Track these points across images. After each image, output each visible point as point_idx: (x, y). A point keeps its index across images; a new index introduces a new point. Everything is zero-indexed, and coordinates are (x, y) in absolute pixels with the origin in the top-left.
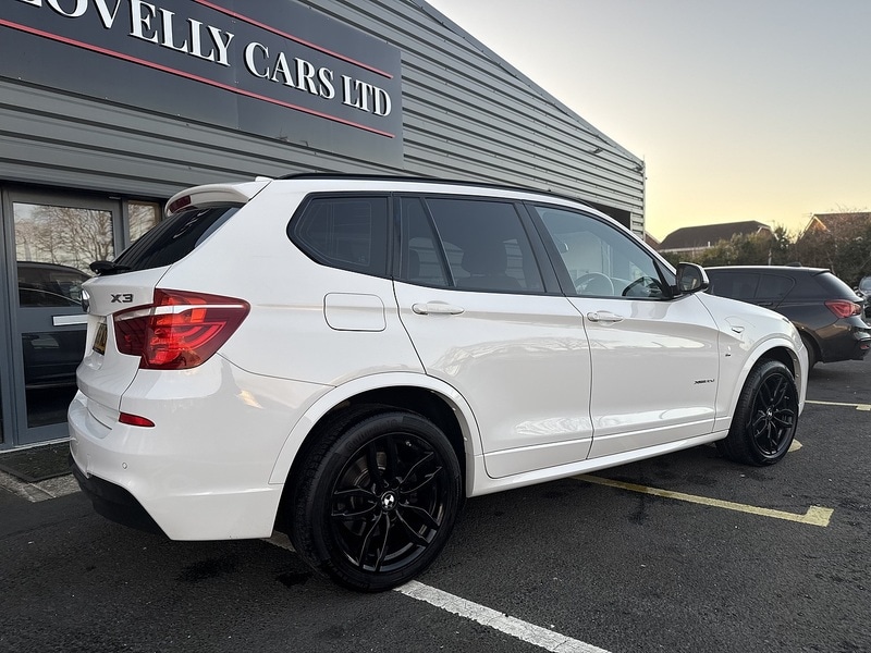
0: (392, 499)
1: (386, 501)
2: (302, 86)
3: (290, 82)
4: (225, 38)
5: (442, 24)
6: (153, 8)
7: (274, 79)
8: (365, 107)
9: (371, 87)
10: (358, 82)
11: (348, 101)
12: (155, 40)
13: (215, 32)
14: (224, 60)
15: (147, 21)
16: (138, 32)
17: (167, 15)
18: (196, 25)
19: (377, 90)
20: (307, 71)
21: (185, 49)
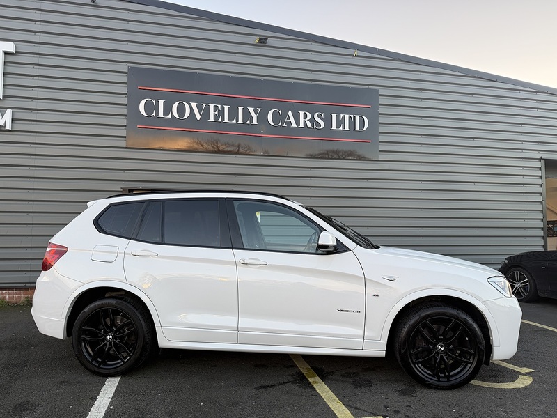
0: (111, 337)
1: (108, 337)
2: (302, 125)
3: (294, 125)
4: (256, 111)
5: (418, 64)
6: (219, 106)
7: (284, 125)
8: (347, 128)
9: (352, 116)
10: (342, 115)
11: (334, 127)
12: (220, 120)
13: (251, 110)
14: (255, 122)
15: (216, 113)
16: (212, 118)
17: (226, 108)
18: (241, 109)
19: (357, 117)
20: (305, 116)
21: (234, 121)
